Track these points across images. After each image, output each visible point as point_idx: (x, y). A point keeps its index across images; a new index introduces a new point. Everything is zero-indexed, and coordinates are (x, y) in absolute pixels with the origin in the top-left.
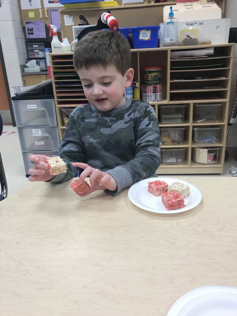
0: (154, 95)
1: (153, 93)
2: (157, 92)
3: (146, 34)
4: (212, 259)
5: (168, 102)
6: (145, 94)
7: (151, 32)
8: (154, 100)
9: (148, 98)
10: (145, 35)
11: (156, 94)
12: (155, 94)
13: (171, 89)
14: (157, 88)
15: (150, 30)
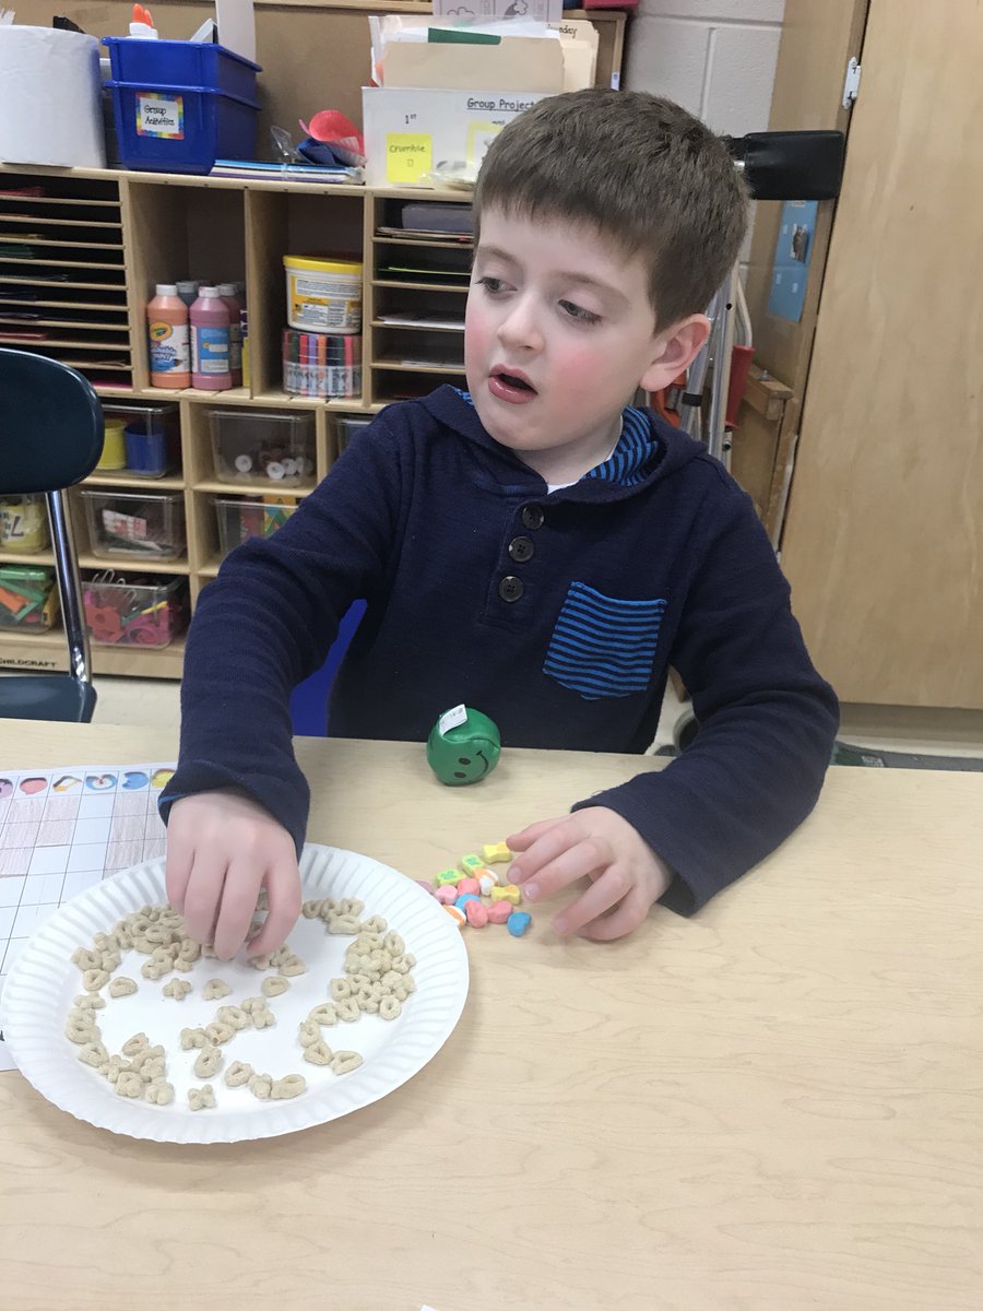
0: (330, 374)
1: (329, 363)
2: (343, 363)
3: (162, 112)
4: (677, 1084)
5: (366, 405)
6: (294, 364)
7: (181, 107)
8: (330, 394)
9: (304, 382)
10: (159, 116)
11: (339, 368)
12: (334, 368)
13: (378, 355)
14: (344, 346)
15: (181, 99)
